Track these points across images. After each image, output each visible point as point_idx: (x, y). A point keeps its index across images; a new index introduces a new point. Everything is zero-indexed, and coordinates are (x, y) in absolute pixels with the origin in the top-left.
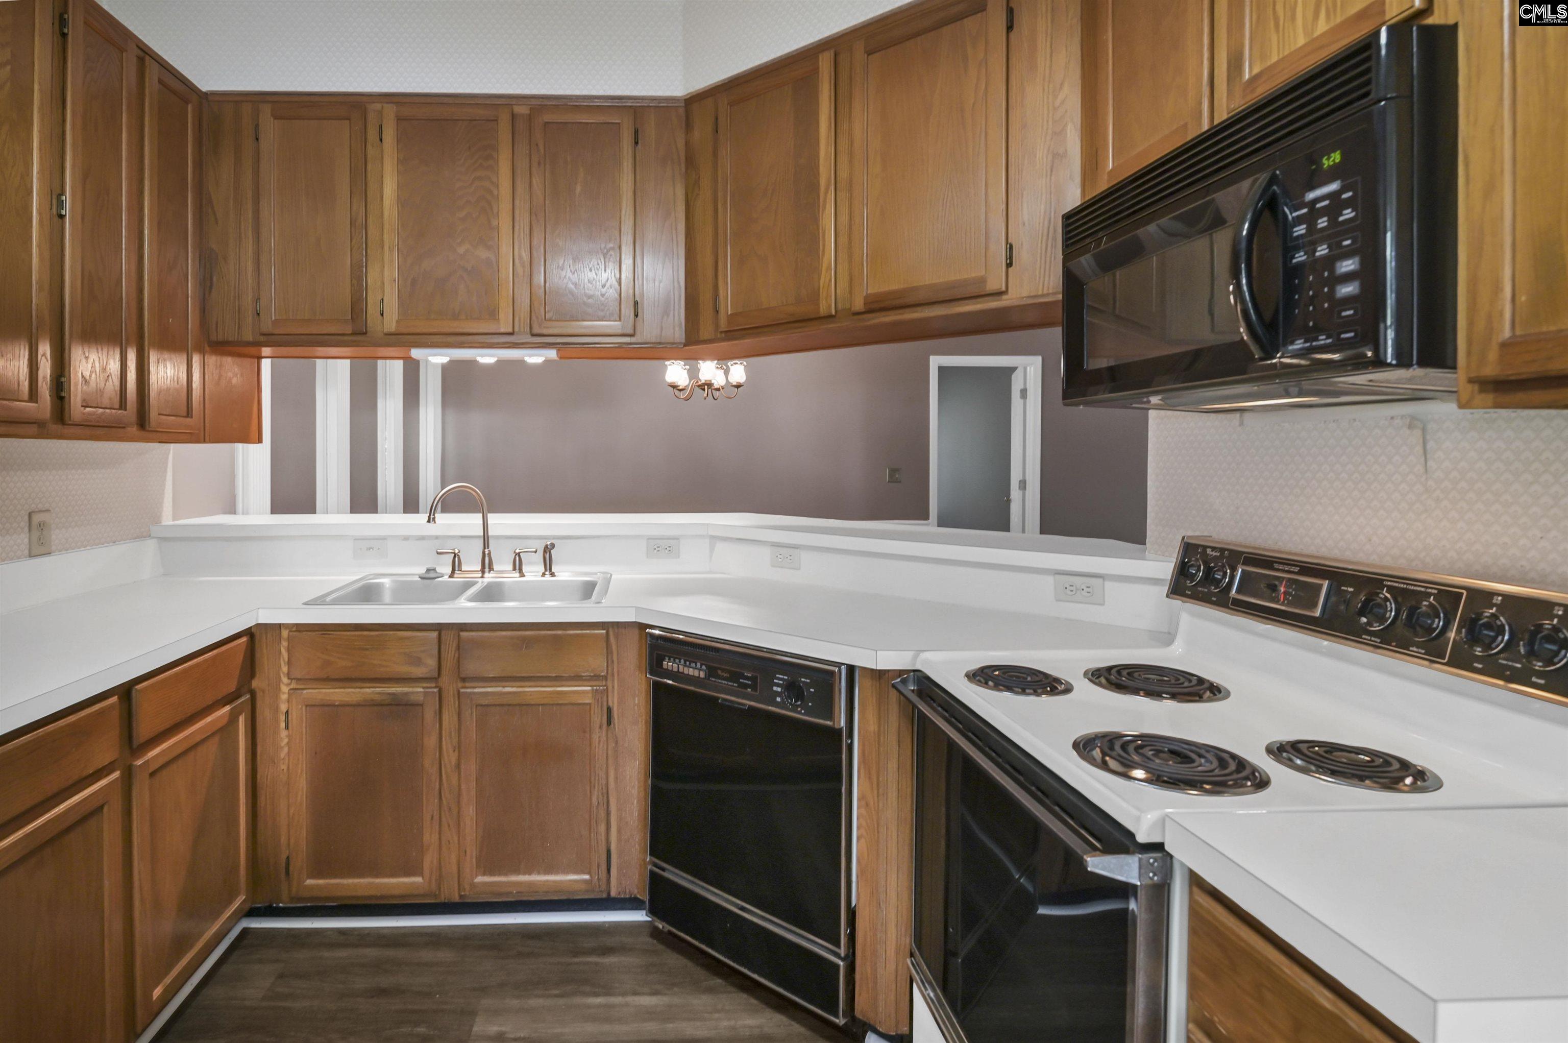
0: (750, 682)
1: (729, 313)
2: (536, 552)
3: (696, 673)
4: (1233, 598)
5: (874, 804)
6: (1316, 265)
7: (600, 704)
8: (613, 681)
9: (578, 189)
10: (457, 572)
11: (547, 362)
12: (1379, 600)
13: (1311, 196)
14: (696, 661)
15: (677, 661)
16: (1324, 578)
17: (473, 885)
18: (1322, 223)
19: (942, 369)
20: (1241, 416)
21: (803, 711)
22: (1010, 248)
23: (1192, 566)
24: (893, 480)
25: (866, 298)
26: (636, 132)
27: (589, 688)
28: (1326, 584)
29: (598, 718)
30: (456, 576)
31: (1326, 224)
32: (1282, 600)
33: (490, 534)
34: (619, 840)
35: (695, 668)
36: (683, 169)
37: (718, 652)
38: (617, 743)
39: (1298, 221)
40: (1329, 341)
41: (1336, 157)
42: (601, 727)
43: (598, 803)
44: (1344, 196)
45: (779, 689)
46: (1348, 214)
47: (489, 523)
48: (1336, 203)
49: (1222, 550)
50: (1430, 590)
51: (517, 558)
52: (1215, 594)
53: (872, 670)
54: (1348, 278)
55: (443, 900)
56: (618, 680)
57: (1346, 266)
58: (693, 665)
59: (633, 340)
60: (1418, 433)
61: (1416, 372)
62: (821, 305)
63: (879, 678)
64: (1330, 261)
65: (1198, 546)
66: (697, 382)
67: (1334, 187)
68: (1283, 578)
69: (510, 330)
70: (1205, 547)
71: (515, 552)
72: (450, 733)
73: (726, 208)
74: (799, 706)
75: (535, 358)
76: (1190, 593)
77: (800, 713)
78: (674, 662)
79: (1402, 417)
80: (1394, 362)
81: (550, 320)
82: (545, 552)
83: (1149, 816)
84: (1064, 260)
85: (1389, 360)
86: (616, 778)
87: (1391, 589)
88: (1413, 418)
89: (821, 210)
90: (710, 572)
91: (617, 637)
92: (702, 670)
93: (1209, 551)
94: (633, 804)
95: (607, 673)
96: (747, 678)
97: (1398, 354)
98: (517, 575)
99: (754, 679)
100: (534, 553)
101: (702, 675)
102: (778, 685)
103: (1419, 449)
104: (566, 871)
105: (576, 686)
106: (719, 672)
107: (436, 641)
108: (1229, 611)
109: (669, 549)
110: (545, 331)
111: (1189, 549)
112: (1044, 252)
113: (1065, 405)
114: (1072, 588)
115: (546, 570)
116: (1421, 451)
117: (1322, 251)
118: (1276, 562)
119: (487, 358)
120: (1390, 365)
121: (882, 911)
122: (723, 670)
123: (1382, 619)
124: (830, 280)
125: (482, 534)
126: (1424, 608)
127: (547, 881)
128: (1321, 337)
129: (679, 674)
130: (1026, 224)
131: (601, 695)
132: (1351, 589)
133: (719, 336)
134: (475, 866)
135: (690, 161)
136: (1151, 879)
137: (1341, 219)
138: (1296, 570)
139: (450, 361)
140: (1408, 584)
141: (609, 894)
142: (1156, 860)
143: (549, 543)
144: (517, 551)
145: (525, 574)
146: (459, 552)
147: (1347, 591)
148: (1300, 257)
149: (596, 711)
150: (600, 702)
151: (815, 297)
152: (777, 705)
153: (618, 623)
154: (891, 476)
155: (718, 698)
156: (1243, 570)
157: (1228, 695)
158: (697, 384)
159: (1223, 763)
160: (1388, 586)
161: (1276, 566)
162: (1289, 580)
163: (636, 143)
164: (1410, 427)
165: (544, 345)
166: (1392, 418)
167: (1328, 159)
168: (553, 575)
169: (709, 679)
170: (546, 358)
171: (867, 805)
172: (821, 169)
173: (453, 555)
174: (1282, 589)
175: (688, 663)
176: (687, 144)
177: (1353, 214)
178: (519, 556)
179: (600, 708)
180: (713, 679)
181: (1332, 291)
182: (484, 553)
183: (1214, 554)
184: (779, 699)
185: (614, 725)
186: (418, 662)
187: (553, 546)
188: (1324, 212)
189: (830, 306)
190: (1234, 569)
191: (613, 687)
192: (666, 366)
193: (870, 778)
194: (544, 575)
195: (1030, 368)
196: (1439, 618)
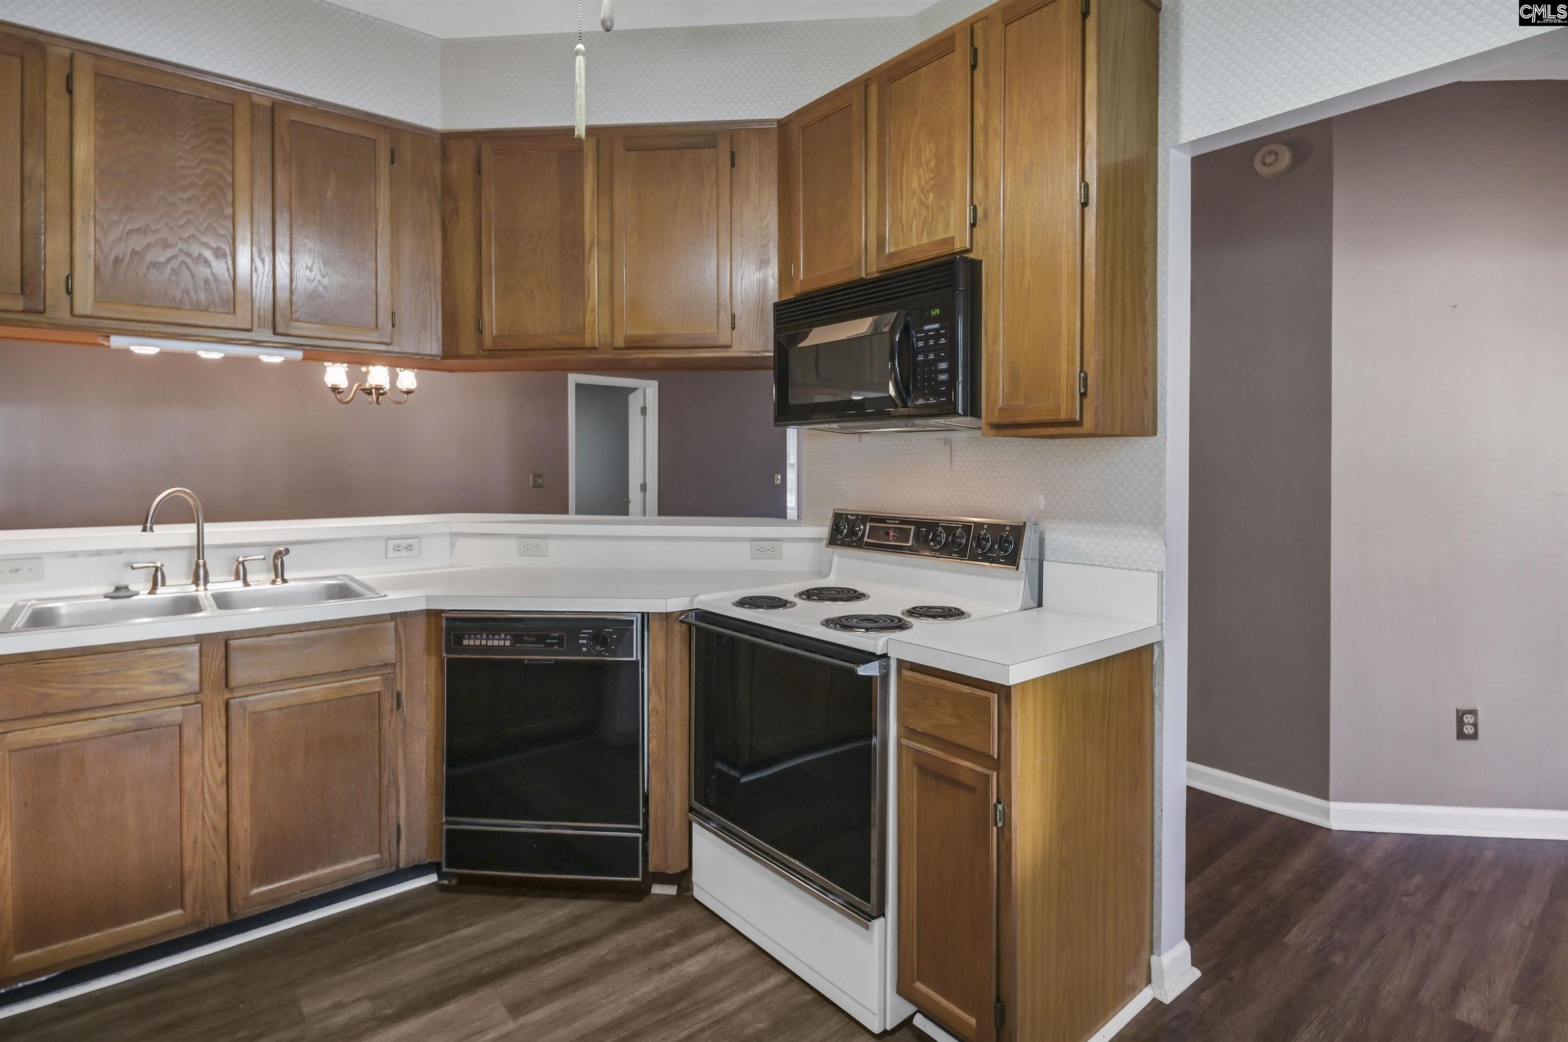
0: (556, 641)
1: (494, 334)
2: (264, 559)
3: (501, 643)
4: (865, 542)
5: (663, 712)
6: (927, 362)
7: (390, 691)
8: (401, 667)
9: (330, 194)
10: (159, 587)
11: (287, 363)
12: (938, 533)
13: (927, 328)
14: (499, 633)
15: (478, 636)
16: (911, 525)
17: (247, 898)
18: (931, 342)
19: (578, 386)
20: (860, 435)
21: (607, 654)
22: (733, 316)
23: (841, 526)
24: (536, 486)
25: (627, 337)
26: (392, 152)
27: (379, 678)
28: (913, 528)
29: (388, 703)
30: (158, 592)
31: (933, 343)
32: (891, 539)
33: (206, 543)
34: (408, 814)
35: (499, 640)
36: (439, 195)
37: (522, 622)
38: (405, 724)
39: (921, 339)
40: (935, 401)
41: (937, 311)
42: (391, 712)
43: (389, 783)
44: (941, 332)
45: (585, 642)
46: (943, 341)
47: (205, 531)
48: (937, 335)
49: (857, 515)
50: (959, 525)
51: (241, 567)
52: (854, 541)
53: (660, 614)
54: (943, 371)
55: (207, 926)
56: (406, 665)
57: (943, 366)
58: (497, 637)
59: (390, 348)
60: (948, 447)
61: (969, 419)
62: (586, 339)
63: (666, 620)
64: (935, 362)
65: (843, 514)
66: (361, 385)
67: (936, 326)
68: (891, 527)
69: (249, 327)
70: (847, 515)
71: (237, 560)
72: (215, 749)
73: (491, 243)
74: (603, 651)
75: (272, 358)
76: (840, 543)
77: (605, 656)
78: (475, 638)
79: (941, 439)
80: (962, 414)
81: (297, 320)
82: (275, 557)
83: (880, 642)
84: (775, 332)
85: (960, 412)
86: (405, 757)
87: (943, 527)
88: (946, 439)
89: (586, 262)
90: (451, 567)
91: (405, 626)
92: (508, 639)
93: (849, 516)
94: (421, 777)
95: (396, 661)
96: (554, 638)
97: (964, 410)
98: (240, 583)
99: (560, 638)
100: (262, 561)
101: (508, 643)
102: (583, 638)
103: (948, 455)
104: (353, 857)
105: (363, 678)
106: (525, 638)
107: (197, 654)
108: (864, 550)
109: (409, 548)
110: (292, 332)
111: (838, 517)
112: (755, 322)
113: (776, 426)
114: (762, 549)
115: (277, 577)
116: (949, 457)
117: (931, 356)
118: (887, 519)
119: (211, 353)
120: (960, 415)
121: (671, 786)
122: (528, 636)
123: (940, 542)
124: (595, 320)
125: (195, 543)
126: (958, 534)
127: (335, 871)
128: (931, 399)
129: (482, 647)
130: (744, 302)
131: (390, 680)
132: (925, 529)
133: (481, 353)
134: (249, 879)
135: (447, 191)
136: (883, 672)
137: (940, 342)
138: (898, 522)
139: (160, 352)
140: (949, 524)
141: (398, 866)
142: (884, 662)
143: (282, 549)
144: (241, 559)
145: (251, 584)
146: (162, 565)
147: (923, 530)
148: (921, 358)
149: (386, 697)
150: (390, 688)
151: (582, 331)
152: (585, 654)
153: (405, 613)
154: (535, 481)
155: (524, 660)
156: (870, 525)
157: (869, 597)
158: (361, 388)
159: (892, 621)
160: (941, 526)
161: (887, 521)
162: (894, 528)
163: (393, 162)
164: (945, 444)
165: (290, 346)
166: (936, 439)
167: (934, 311)
168: (284, 581)
169: (514, 646)
170: (285, 358)
171: (657, 713)
172: (586, 229)
173: (155, 569)
174: (891, 534)
175: (490, 636)
176: (444, 175)
177: (945, 341)
178: (243, 565)
179: (390, 694)
180: (518, 645)
181: (936, 376)
182: (198, 565)
183: (853, 518)
184: (584, 649)
185: (403, 709)
186: (176, 678)
187: (287, 551)
188: (932, 337)
189: (594, 340)
190: (865, 526)
191: (401, 673)
192: (326, 367)
193: (659, 693)
194: (274, 582)
195: (649, 390)
196: (964, 538)
